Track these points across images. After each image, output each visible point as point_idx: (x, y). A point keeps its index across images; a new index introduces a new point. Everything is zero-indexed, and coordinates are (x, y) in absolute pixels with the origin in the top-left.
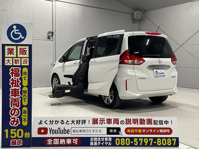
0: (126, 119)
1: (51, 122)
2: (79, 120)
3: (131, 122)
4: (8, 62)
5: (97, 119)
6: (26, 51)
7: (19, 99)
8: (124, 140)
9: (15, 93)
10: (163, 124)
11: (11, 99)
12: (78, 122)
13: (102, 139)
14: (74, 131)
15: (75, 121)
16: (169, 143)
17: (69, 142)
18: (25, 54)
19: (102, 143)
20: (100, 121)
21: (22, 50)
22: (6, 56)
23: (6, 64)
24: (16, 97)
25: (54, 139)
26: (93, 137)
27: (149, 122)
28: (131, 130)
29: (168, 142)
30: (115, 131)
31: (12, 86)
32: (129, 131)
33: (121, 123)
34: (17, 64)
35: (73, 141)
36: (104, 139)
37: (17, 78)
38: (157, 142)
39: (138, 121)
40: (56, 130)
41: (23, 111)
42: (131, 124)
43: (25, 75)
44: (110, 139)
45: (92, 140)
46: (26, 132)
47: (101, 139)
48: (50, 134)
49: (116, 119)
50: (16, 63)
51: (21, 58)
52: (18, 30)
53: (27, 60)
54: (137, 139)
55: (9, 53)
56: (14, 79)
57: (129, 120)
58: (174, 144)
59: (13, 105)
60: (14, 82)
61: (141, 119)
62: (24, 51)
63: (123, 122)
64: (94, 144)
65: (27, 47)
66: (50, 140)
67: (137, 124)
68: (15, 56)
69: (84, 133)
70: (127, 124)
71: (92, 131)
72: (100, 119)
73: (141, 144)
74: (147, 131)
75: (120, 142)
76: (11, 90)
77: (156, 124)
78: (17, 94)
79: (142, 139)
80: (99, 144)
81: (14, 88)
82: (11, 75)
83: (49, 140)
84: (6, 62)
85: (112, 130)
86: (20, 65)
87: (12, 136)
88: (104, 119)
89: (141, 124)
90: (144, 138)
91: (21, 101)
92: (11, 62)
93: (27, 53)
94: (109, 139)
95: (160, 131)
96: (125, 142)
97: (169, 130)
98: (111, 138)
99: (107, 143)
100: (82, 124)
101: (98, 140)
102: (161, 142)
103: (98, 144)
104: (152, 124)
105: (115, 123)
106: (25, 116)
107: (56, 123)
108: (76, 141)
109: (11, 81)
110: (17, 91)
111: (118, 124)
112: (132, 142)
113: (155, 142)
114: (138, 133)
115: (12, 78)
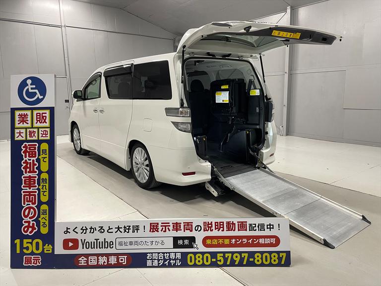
0: (205, 223)
1: (84, 230)
2: (127, 226)
3: (212, 227)
4: (20, 135)
5: (158, 223)
6: (46, 117)
7: (36, 192)
8: (201, 256)
9: (30, 182)
10: (264, 230)
11: (24, 192)
12: (127, 229)
13: (165, 255)
14: (121, 244)
15: (122, 228)
16: (275, 261)
17: (113, 261)
18: (45, 122)
19: (166, 263)
20: (161, 226)
21: (40, 116)
22: (17, 125)
23: (16, 139)
24: (32, 188)
25: (90, 257)
26: (152, 253)
27: (242, 226)
28: (213, 240)
29: (273, 258)
30: (186, 242)
31: (26, 173)
32: (209, 242)
33: (196, 229)
34: (33, 137)
35: (120, 259)
36: (169, 256)
37: (32, 159)
38: (254, 259)
39: (223, 225)
40: (91, 242)
41: (41, 211)
42: (211, 231)
43: (45, 154)
44: (179, 256)
45: (150, 257)
46: (47, 245)
47: (164, 256)
48: (83, 248)
49: (188, 223)
50: (31, 136)
51: (38, 128)
52: (34, 86)
53: (47, 131)
54: (222, 255)
55: (21, 122)
56: (28, 161)
57: (208, 224)
58: (283, 263)
59: (27, 202)
60: (28, 166)
61: (228, 223)
62: (43, 117)
63: (199, 228)
64: (152, 264)
65: (48, 112)
66: (83, 258)
67: (222, 231)
68: (29, 125)
69: (136, 247)
70: (206, 230)
71: (149, 244)
72: (162, 223)
73: (228, 263)
74: (238, 241)
75: (195, 259)
76: (24, 177)
77: (254, 230)
78: (32, 184)
79: (230, 255)
80: (161, 263)
81: (28, 175)
82: (24, 154)
83: (81, 258)
84: (17, 135)
85: (181, 241)
86: (36, 138)
87: (25, 251)
88: (169, 223)
89: (229, 230)
90: (233, 253)
91: (39, 195)
92: (23, 135)
93: (48, 120)
94: (177, 255)
95: (260, 241)
96: (203, 259)
97: (274, 239)
98: (180, 253)
99: (174, 261)
100: (133, 232)
102: (262, 258)
103: (159, 264)
104: (246, 230)
105: (186, 229)
106: (44, 219)
107: (92, 231)
108: (124, 260)
109: (24, 165)
110: (32, 180)
111: (191, 231)
112: (214, 260)
113: (251, 260)
114: (223, 246)
115: (25, 159)
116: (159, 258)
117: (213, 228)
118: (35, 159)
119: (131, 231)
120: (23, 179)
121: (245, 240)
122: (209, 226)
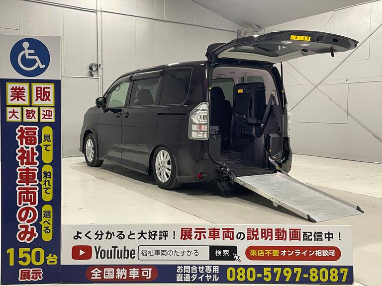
0: (249, 229)
1: (99, 235)
2: (153, 231)
3: (257, 234)
4: (14, 114)
5: (191, 229)
6: (49, 92)
7: (36, 189)
8: (244, 270)
9: (28, 176)
10: (322, 240)
11: (19, 189)
12: (152, 235)
13: (200, 268)
14: (144, 253)
15: (146, 233)
16: (334, 277)
17: (134, 275)
18: (48, 99)
19: (201, 277)
20: (195, 232)
21: (41, 91)
22: (9, 102)
23: (8, 120)
24: (30, 184)
25: (105, 269)
26: (183, 266)
27: (295, 234)
28: (259, 251)
29: (332, 275)
30: (226, 252)
31: (22, 164)
32: (253, 253)
33: (239, 237)
34: (31, 118)
35: (143, 272)
36: (205, 269)
37: (31, 146)
38: (309, 275)
39: (271, 233)
40: (108, 251)
41: (43, 213)
42: (257, 239)
43: (48, 141)
44: (216, 270)
45: (181, 270)
46: (51, 255)
47: (198, 270)
48: (97, 258)
49: (228, 229)
50: (28, 117)
51: (39, 107)
52: (33, 52)
53: (51, 111)
54: (270, 269)
55: (15, 97)
56: (25, 149)
57: (254, 231)
58: (344, 280)
59: (23, 201)
60: (26, 155)
61: (278, 230)
62: (45, 92)
63: (242, 235)
64: (183, 279)
65: (52, 86)
67: (270, 240)
68: (27, 103)
69: (163, 257)
70: (251, 239)
71: (180, 254)
72: (196, 229)
73: (277, 280)
74: (290, 253)
75: (237, 274)
76: (19, 170)
77: (309, 240)
78: (31, 179)
79: (280, 270)
80: (195, 279)
81: (25, 166)
82: (19, 141)
83: (95, 270)
84: (9, 115)
85: (220, 251)
86: (36, 120)
87: (21, 263)
88: (205, 229)
89: (279, 239)
90: (283, 267)
91: (40, 192)
92: (19, 115)
93: (52, 97)
94: (214, 268)
95: (316, 254)
96: (246, 274)
97: (334, 251)
98: (218, 267)
99: (211, 276)
100: (161, 238)
101: (192, 270)
102: (318, 274)
103: (191, 279)
104: (300, 239)
105: (226, 237)
106: (47, 223)
107: (109, 237)
108: (148, 273)
109: (20, 154)
110: (31, 173)
111: (232, 239)
112: (259, 275)
113: (306, 276)
114: (271, 258)
115: (20, 146)
116: (192, 272)
117: (260, 236)
118: (34, 146)
119: (157, 237)
120: (19, 172)
121: (298, 252)
122: (255, 233)
